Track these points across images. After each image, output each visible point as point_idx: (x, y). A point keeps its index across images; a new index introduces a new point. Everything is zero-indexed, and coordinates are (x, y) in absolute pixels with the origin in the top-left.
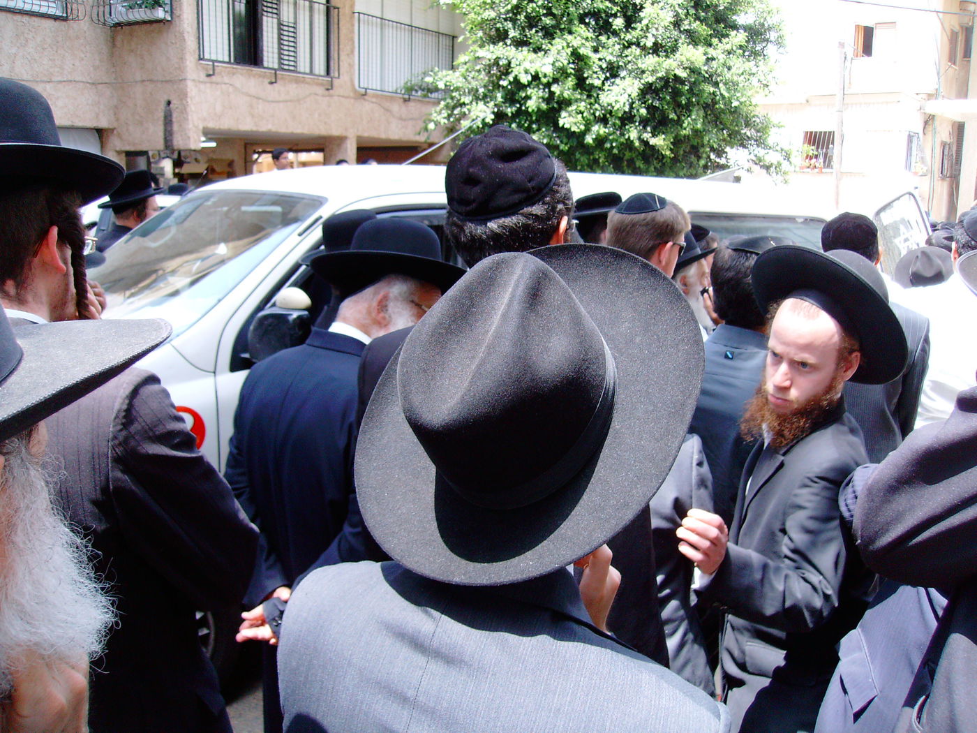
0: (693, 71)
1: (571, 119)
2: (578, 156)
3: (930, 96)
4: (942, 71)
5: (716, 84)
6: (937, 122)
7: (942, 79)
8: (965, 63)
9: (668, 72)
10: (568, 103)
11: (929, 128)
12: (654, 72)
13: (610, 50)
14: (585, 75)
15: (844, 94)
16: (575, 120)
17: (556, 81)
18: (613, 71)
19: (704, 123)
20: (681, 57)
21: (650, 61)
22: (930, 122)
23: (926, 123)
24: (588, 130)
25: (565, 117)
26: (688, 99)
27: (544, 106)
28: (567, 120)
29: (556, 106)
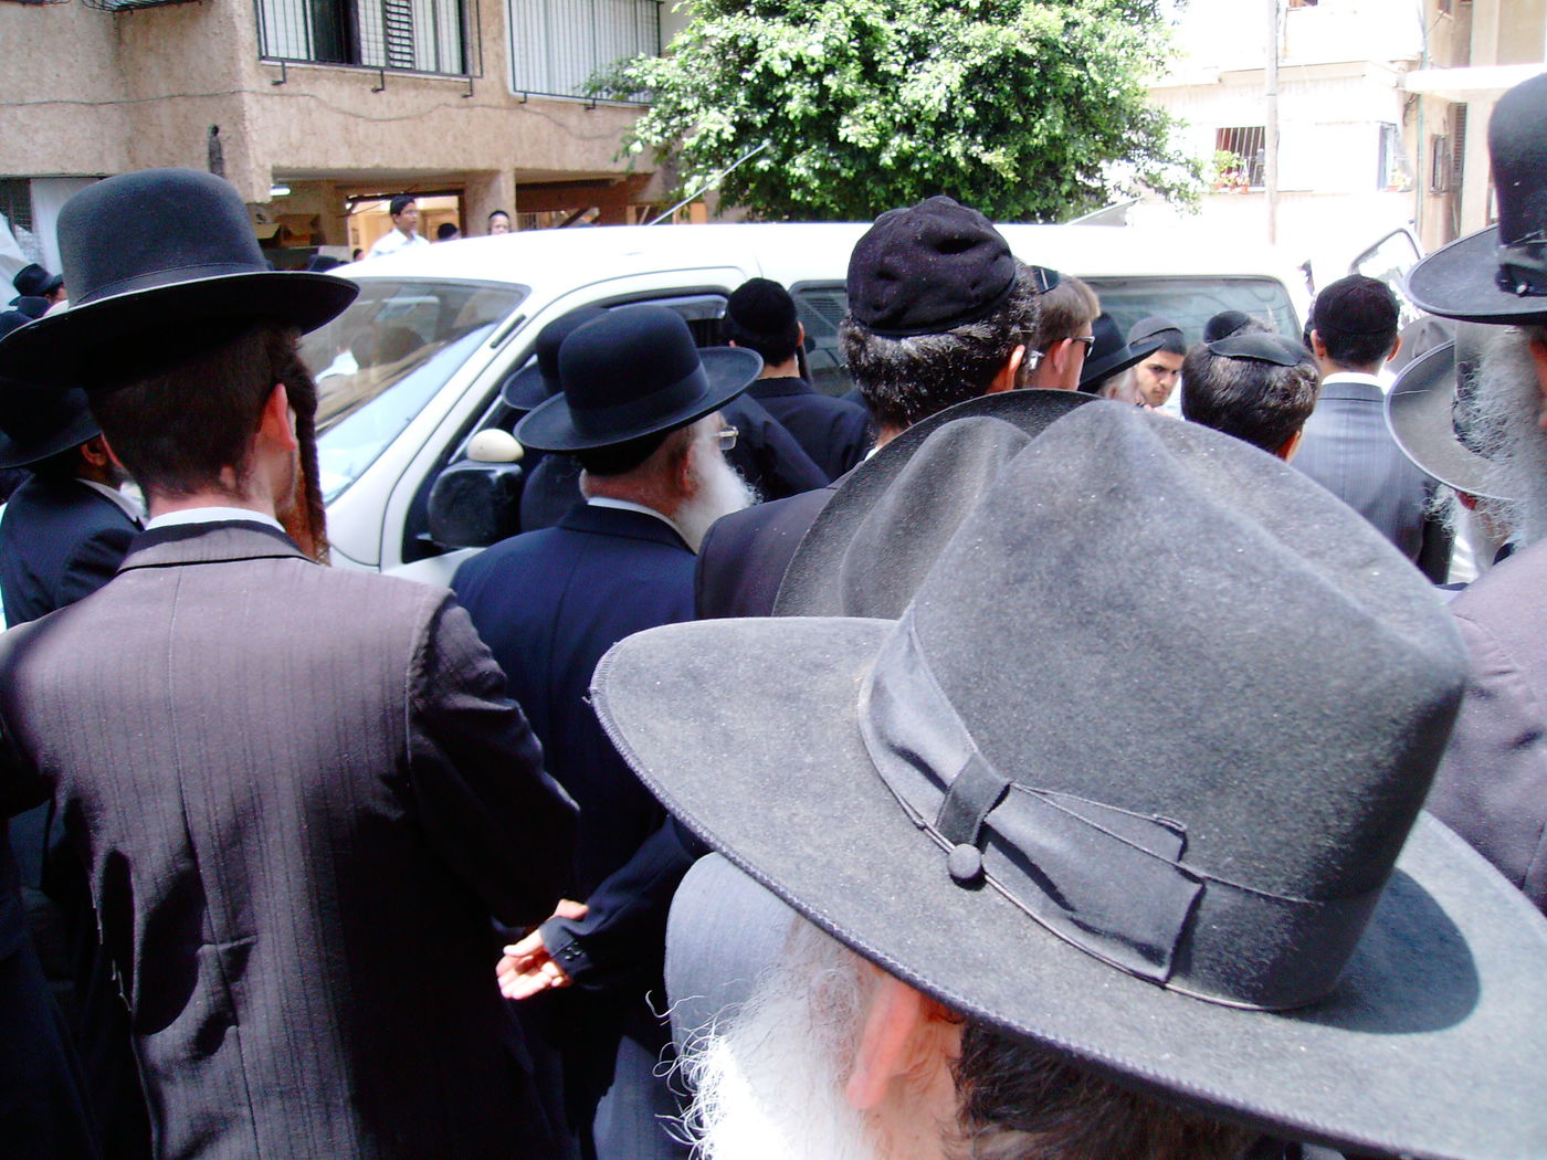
0: (1045, 44)
1: (858, 129)
2: (869, 185)
3: (1412, 65)
4: (1429, 25)
5: (1082, 64)
6: (1424, 106)
7: (1430, 35)
8: (1464, 9)
9: (1005, 47)
10: (851, 103)
11: (1412, 115)
12: (984, 48)
13: (913, 16)
14: (876, 58)
15: (1278, 68)
16: (863, 130)
17: (830, 69)
18: (918, 50)
19: (1065, 127)
20: (1027, 23)
21: (979, 30)
22: (1414, 105)
23: (1407, 107)
24: (884, 144)
25: (847, 126)
26: (1040, 89)
27: (813, 110)
28: (851, 130)
29: (833, 109)
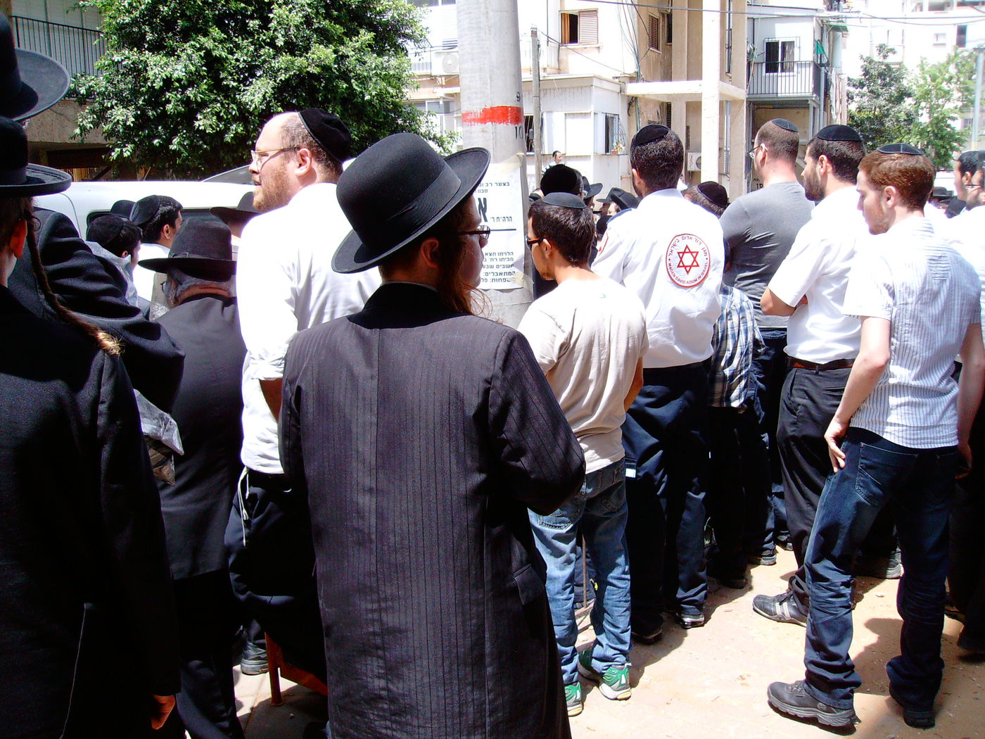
0: (326, 68)
1: (206, 122)
2: (222, 154)
3: (632, 79)
4: (642, 55)
5: (348, 81)
6: (639, 104)
7: (643, 62)
8: (668, 47)
9: (300, 70)
10: (203, 105)
11: (633, 109)
12: (287, 70)
13: (245, 51)
14: (221, 77)
15: (540, 81)
16: (209, 122)
17: (191, 83)
18: (250, 72)
20: (313, 56)
21: (285, 59)
22: (634, 103)
23: (630, 104)
24: (227, 130)
25: (201, 119)
26: (325, 96)
27: (181, 109)
28: (203, 122)
29: (192, 109)
